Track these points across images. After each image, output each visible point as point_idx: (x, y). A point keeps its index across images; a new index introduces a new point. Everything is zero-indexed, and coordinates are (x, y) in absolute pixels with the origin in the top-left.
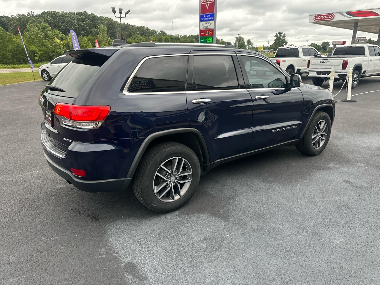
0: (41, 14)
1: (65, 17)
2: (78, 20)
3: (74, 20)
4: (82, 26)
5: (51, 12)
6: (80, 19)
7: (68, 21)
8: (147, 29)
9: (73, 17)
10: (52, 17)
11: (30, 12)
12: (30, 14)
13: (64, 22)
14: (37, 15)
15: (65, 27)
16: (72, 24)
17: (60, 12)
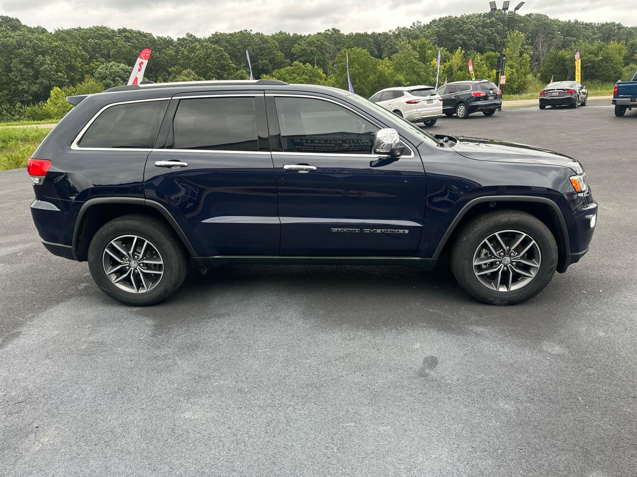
0: (431, 23)
1: (466, 23)
2: (485, 25)
3: (477, 27)
4: (489, 35)
5: (446, 18)
6: (487, 23)
7: (469, 29)
8: (620, 27)
9: (477, 23)
10: (445, 26)
11: (416, 22)
12: (415, 26)
13: (462, 31)
14: (425, 26)
15: (462, 40)
16: (473, 35)
17: (459, 16)
